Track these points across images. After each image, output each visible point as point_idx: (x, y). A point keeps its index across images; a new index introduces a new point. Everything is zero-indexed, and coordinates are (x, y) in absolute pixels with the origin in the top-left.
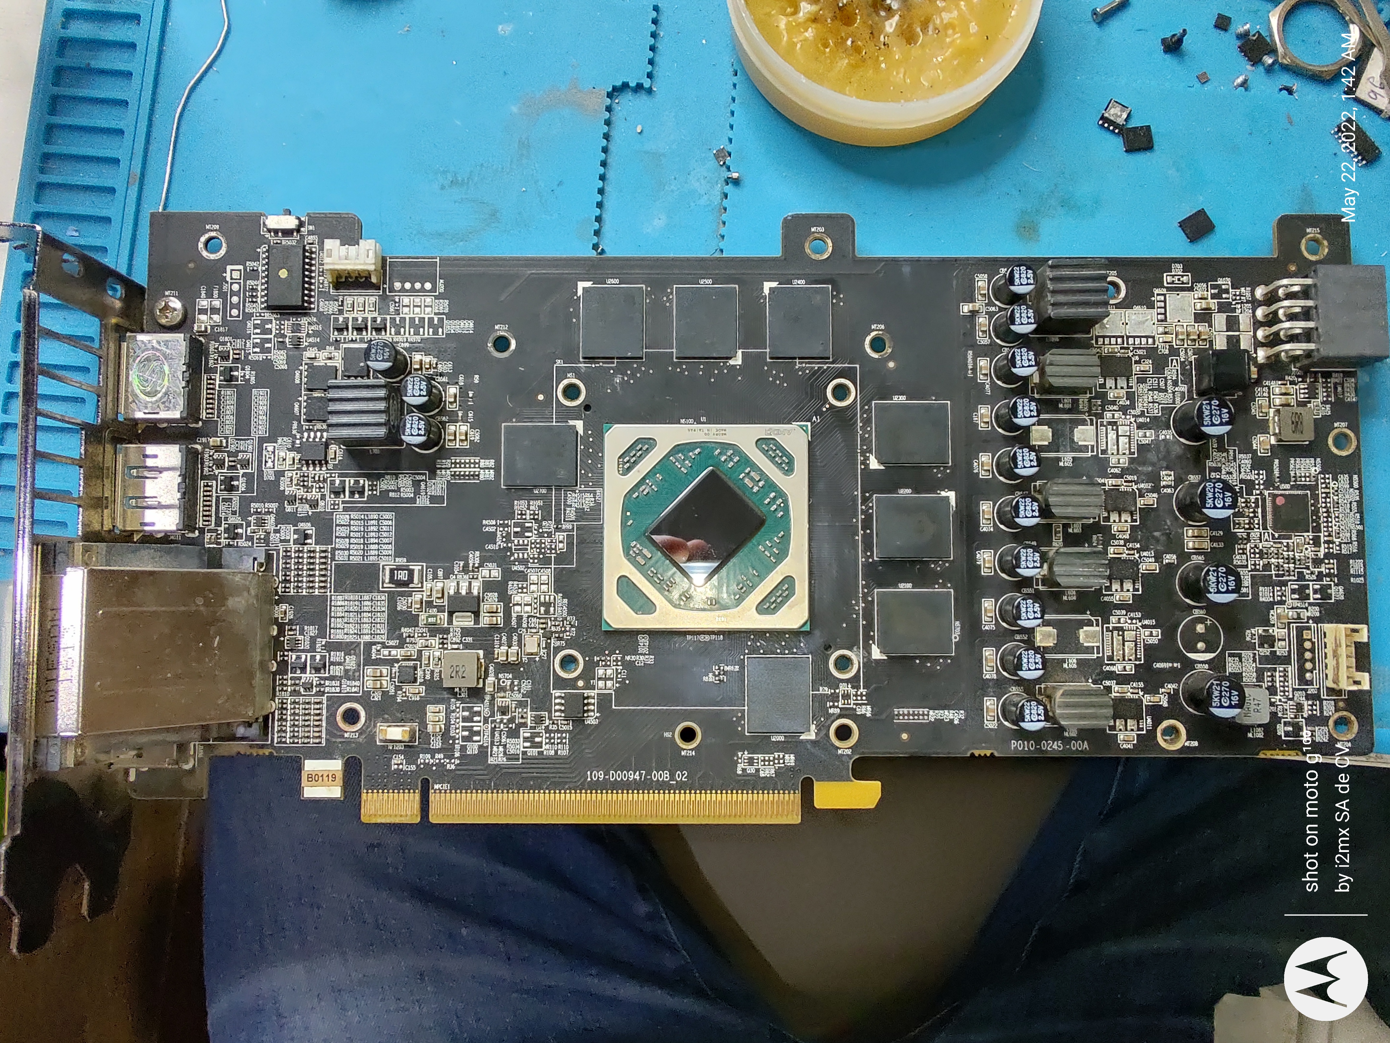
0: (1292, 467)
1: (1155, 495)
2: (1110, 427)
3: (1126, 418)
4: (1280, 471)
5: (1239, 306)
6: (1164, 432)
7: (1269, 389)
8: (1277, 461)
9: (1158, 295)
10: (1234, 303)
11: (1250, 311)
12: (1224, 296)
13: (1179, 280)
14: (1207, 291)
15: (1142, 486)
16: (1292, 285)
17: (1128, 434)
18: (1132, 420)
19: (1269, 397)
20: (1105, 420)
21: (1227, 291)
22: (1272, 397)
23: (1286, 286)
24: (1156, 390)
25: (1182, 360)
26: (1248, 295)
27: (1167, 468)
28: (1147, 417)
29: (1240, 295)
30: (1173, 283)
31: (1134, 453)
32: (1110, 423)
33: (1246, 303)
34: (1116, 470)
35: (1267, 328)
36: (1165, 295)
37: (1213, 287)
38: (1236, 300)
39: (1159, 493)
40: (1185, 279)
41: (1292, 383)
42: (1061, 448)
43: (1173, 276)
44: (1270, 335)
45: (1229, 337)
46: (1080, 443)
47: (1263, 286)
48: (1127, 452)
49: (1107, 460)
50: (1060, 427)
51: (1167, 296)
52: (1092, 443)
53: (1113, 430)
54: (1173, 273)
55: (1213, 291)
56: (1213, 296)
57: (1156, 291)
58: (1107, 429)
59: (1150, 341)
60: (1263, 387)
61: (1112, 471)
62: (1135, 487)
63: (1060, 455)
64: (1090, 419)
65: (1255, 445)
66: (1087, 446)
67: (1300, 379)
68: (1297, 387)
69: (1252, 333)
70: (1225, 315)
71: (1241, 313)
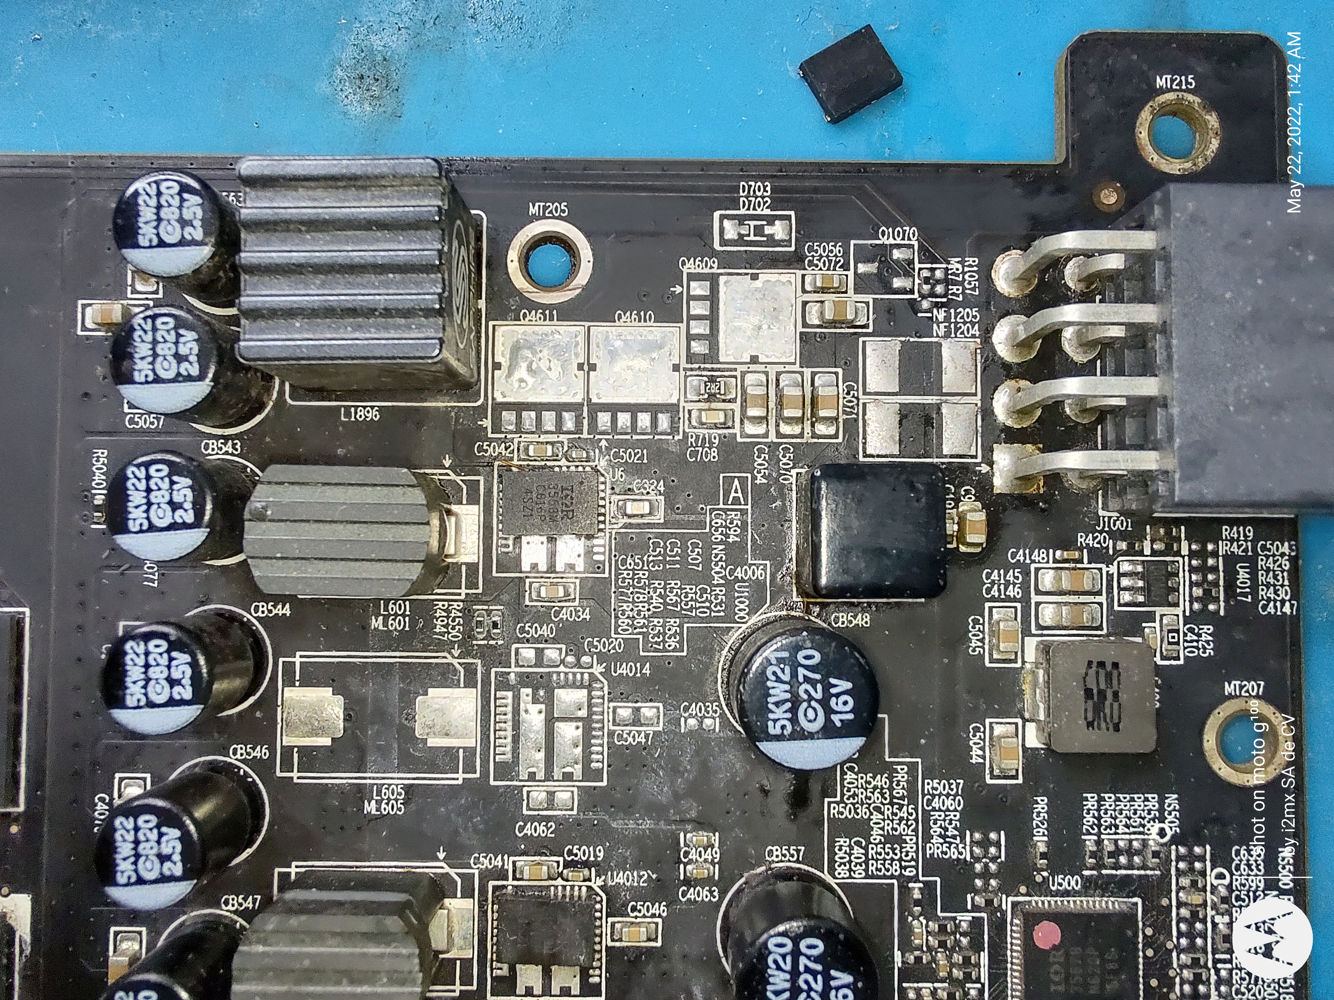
0: (1089, 819)
1: (660, 909)
2: (526, 692)
3: (578, 664)
4: (1053, 833)
5: (941, 315)
6: (693, 709)
7: (1026, 574)
8: (1042, 804)
9: (692, 277)
10: (925, 304)
11: (976, 331)
12: (897, 283)
13: (759, 231)
14: (845, 267)
15: (620, 878)
16: (1102, 252)
17: (583, 713)
18: (598, 669)
19: (1025, 600)
20: (513, 669)
21: (907, 269)
22: (1035, 598)
23: (1089, 254)
24: (673, 574)
25: (760, 480)
26: (971, 281)
27: (701, 824)
28: (645, 659)
29: (947, 282)
30: (741, 240)
31: (598, 775)
32: (525, 680)
33: (964, 304)
34: (541, 828)
35: (1024, 383)
36: (713, 280)
37: (864, 256)
38: (932, 294)
39: (672, 902)
40: (778, 230)
41: (1098, 555)
42: (371, 758)
43: (741, 220)
44: (1033, 407)
45: (905, 414)
46: (432, 742)
47: (1015, 253)
48: (577, 770)
49: (515, 796)
50: (369, 690)
51: (722, 279)
52: (471, 743)
53: (535, 701)
54: (743, 211)
55: (862, 268)
56: (862, 284)
57: (690, 267)
58: (517, 698)
59: (664, 421)
60: (1007, 567)
61: (528, 830)
62: (596, 883)
63: (369, 778)
64: (467, 667)
65: (976, 751)
66: (450, 752)
67: (1123, 545)
68: (1113, 569)
69: (977, 400)
70: (895, 344)
71: (947, 335)
